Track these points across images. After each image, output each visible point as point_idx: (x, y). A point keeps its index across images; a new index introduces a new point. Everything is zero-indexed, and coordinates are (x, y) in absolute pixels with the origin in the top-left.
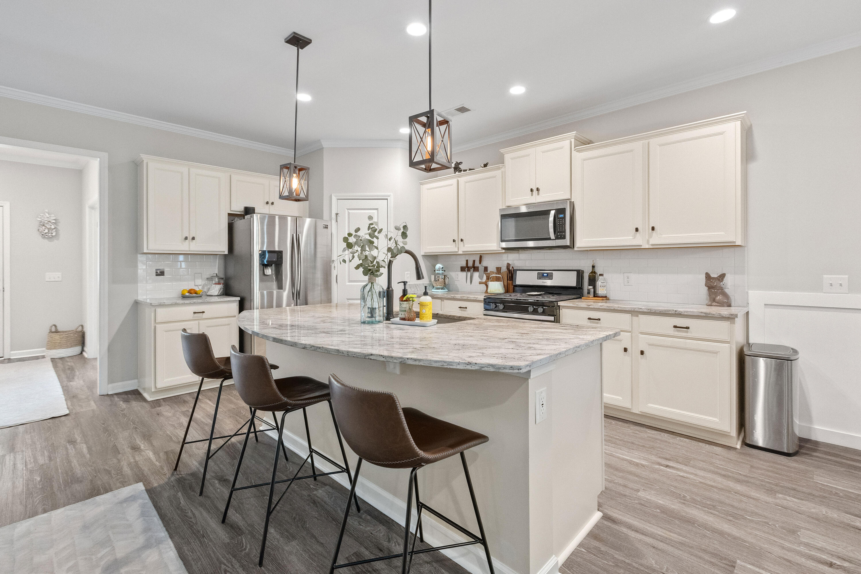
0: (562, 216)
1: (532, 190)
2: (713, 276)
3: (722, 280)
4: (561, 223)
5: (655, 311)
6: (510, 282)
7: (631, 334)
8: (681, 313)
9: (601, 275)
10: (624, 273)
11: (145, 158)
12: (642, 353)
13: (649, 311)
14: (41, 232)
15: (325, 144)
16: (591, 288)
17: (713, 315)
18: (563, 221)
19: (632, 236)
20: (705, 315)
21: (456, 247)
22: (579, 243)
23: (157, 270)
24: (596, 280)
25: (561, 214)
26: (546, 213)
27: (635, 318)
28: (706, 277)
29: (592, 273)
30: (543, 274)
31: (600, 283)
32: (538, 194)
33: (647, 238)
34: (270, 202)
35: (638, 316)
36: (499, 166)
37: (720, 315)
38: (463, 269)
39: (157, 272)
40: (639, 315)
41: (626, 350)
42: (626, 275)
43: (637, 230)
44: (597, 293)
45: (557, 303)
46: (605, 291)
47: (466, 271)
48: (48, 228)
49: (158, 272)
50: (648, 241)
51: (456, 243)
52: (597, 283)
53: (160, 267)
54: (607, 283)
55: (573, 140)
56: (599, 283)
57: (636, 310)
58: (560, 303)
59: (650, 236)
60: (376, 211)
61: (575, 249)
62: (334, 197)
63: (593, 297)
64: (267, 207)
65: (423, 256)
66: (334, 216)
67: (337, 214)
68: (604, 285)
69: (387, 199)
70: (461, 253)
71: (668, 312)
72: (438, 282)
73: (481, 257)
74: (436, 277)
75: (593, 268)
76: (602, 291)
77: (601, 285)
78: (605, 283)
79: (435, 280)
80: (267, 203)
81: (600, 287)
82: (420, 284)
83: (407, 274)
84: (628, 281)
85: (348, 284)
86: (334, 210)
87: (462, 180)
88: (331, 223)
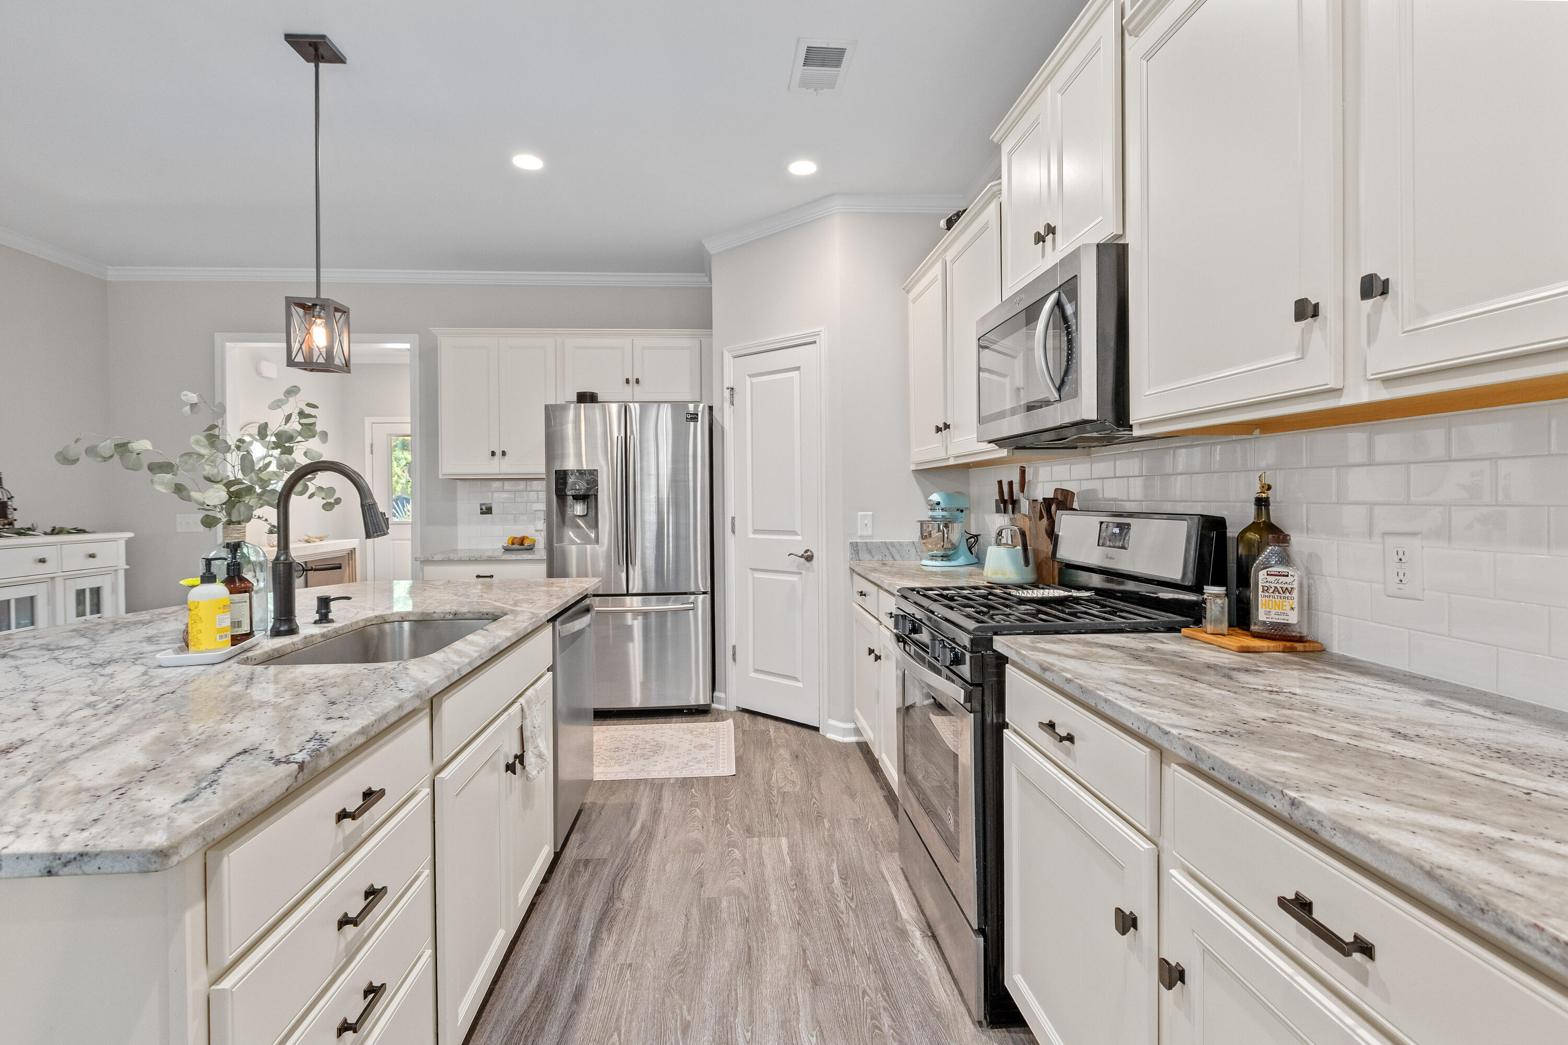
1: (1040, 238)
5: (1210, 763)
8: (1315, 826)
9: (1280, 539)
10: (1384, 534)
15: (712, 247)
16: (1217, 595)
17: (1511, 931)
19: (1297, 349)
21: (943, 446)
22: (1148, 407)
23: (481, 505)
31: (1262, 575)
34: (632, 380)
36: (993, 186)
38: (997, 507)
39: (481, 509)
40: (1174, 767)
42: (1391, 543)
43: (1302, 310)
46: (1293, 614)
47: (1003, 511)
49: (484, 508)
51: (941, 436)
53: (487, 500)
56: (1259, 576)
59: (1369, 332)
60: (797, 371)
61: (1137, 432)
62: (728, 353)
63: (1226, 632)
64: (628, 388)
65: (916, 472)
66: (727, 393)
67: (732, 389)
68: (1285, 586)
69: (815, 342)
70: (952, 462)
71: (1259, 791)
72: (929, 540)
73: (1023, 472)
74: (925, 526)
75: (1258, 509)
76: (1273, 612)
77: (1267, 584)
78: (1287, 576)
79: (923, 537)
80: (627, 381)
81: (1263, 592)
82: (900, 544)
83: (862, 516)
84: (1401, 576)
85: (752, 536)
86: (728, 382)
87: (950, 254)
88: (722, 409)
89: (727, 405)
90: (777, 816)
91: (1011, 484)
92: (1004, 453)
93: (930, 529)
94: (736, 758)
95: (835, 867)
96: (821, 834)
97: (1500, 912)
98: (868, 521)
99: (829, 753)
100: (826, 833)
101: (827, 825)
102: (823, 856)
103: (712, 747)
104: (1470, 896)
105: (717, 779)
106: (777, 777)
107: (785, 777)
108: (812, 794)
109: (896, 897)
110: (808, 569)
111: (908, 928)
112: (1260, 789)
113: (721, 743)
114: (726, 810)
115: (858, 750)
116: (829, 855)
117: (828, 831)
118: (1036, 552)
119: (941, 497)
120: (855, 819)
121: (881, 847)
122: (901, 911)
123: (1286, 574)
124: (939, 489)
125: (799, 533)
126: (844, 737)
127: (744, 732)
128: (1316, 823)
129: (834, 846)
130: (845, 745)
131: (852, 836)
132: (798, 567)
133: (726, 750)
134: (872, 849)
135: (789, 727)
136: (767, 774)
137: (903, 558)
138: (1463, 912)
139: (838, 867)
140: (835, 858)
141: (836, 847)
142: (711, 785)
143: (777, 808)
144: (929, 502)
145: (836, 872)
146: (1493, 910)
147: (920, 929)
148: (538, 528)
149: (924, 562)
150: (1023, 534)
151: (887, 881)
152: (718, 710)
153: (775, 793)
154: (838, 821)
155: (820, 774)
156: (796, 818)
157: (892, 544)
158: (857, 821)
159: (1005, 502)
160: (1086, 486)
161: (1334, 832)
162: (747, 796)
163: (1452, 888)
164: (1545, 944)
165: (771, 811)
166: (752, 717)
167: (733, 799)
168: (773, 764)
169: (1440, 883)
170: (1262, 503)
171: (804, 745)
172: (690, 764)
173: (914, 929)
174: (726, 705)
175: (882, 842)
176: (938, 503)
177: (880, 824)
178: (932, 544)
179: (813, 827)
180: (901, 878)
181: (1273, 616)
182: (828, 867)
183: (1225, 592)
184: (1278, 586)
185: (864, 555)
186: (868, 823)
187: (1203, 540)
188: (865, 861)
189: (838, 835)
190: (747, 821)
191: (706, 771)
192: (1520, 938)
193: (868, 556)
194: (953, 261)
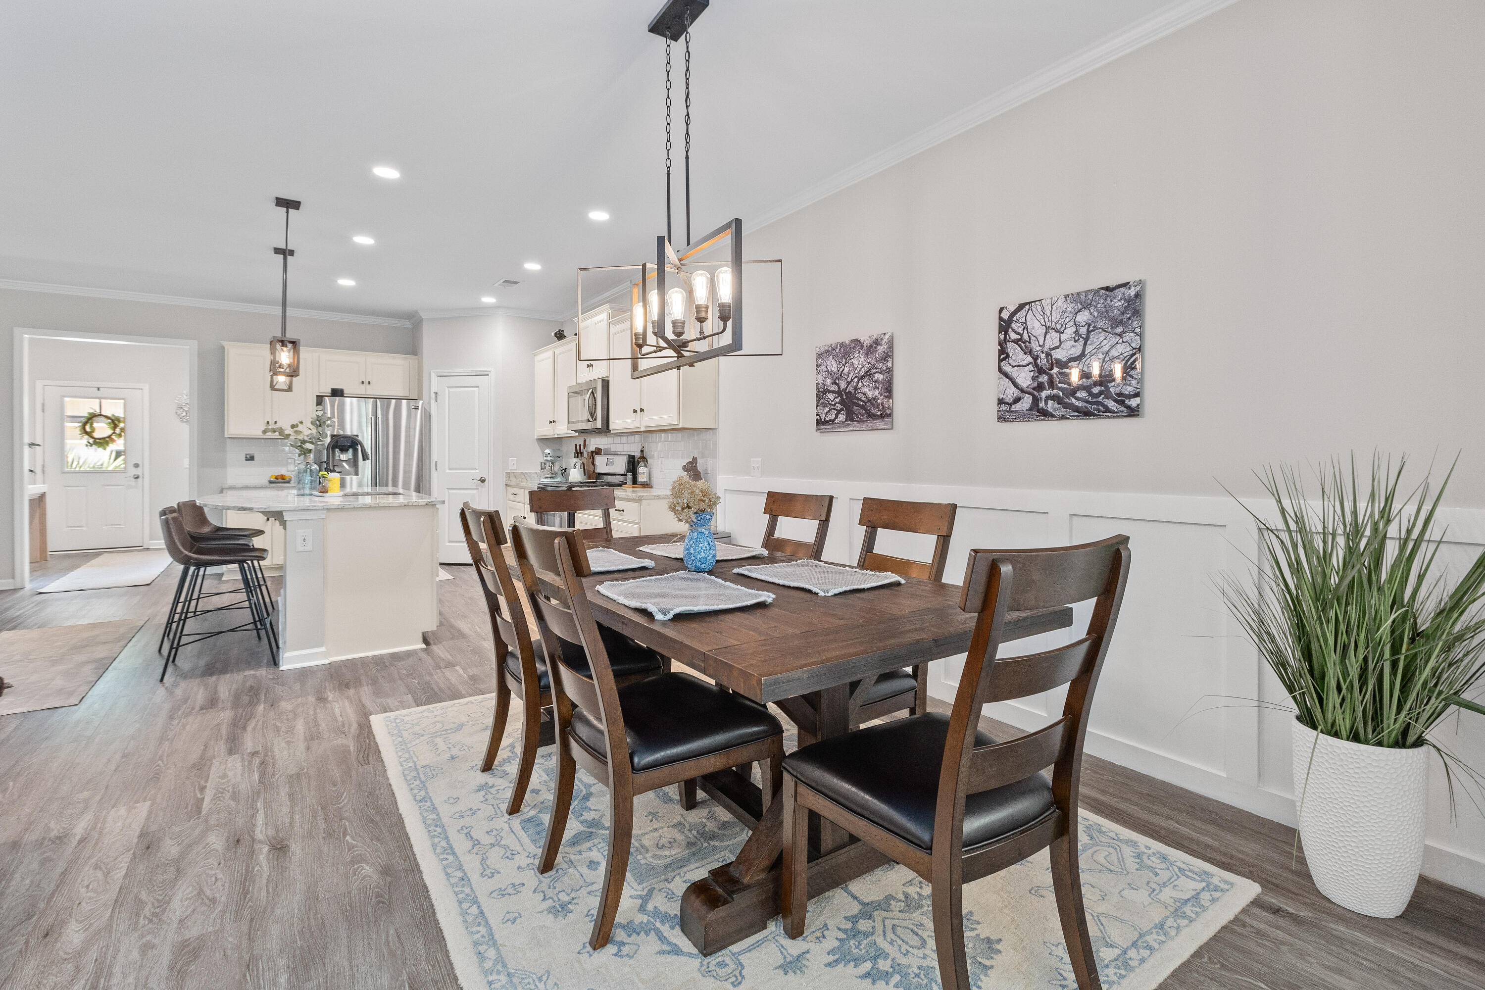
1: (588, 366)
6: (593, 469)
9: (644, 460)
11: (225, 344)
14: (179, 415)
15: (423, 315)
21: (552, 429)
22: (614, 425)
23: (246, 455)
29: (639, 458)
30: (610, 460)
31: (640, 469)
34: (366, 382)
39: (246, 457)
44: (638, 480)
46: (646, 478)
48: (186, 411)
49: (248, 456)
51: (552, 425)
52: (638, 469)
53: (250, 451)
60: (478, 388)
61: (611, 432)
62: (433, 374)
63: (631, 486)
64: (363, 386)
65: (539, 440)
66: (433, 395)
67: (437, 393)
68: (645, 472)
69: (488, 375)
70: (556, 436)
72: (545, 470)
73: (585, 441)
74: (542, 464)
75: (641, 453)
77: (641, 472)
79: (542, 469)
80: (363, 382)
81: (641, 474)
82: (530, 473)
83: (511, 460)
85: (448, 471)
86: (434, 389)
87: (557, 351)
88: (429, 403)
89: (433, 401)
91: (580, 445)
92: (577, 434)
93: (545, 465)
98: (514, 462)
110: (482, 487)
118: (588, 471)
119: (550, 451)
123: (645, 469)
124: (549, 448)
125: (477, 468)
132: (476, 486)
137: (532, 479)
144: (543, 453)
148: (289, 469)
149: (542, 480)
150: (584, 464)
157: (526, 473)
159: (578, 453)
160: (606, 447)
170: (642, 451)
176: (549, 454)
178: (545, 472)
181: (642, 479)
183: (632, 475)
184: (643, 472)
185: (512, 479)
187: (629, 461)
193: (515, 479)
194: (560, 354)
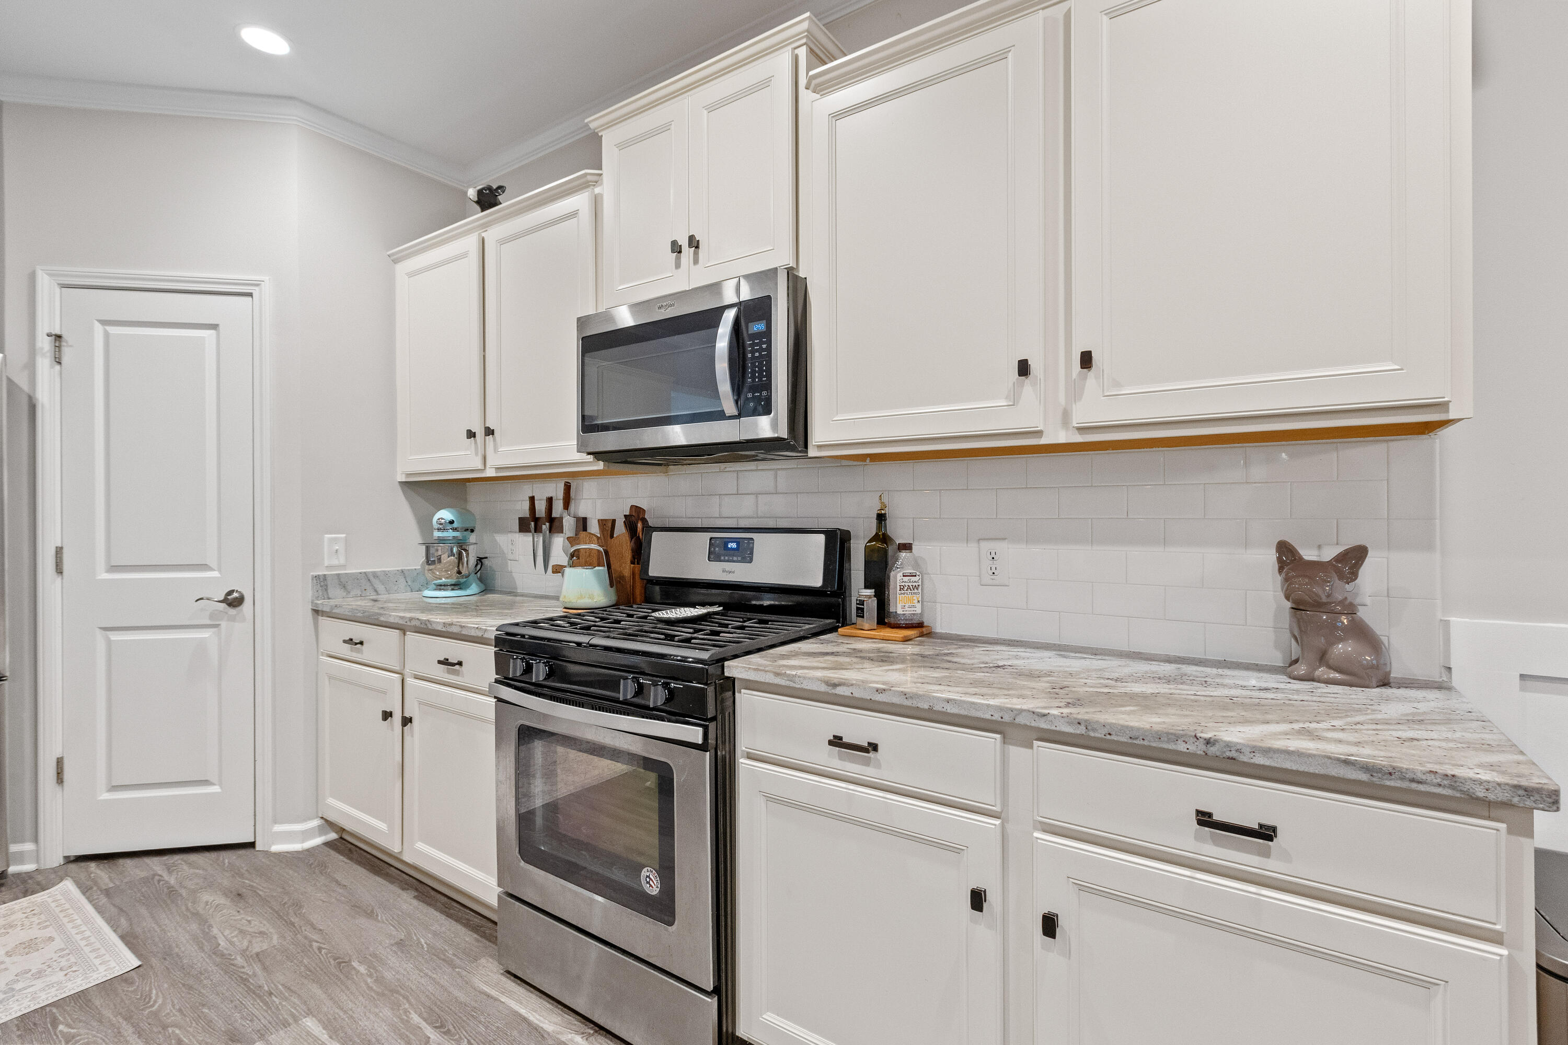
0: (758, 327)
1: (676, 248)
2: (1309, 554)
3: (1353, 575)
4: (757, 354)
5: (1106, 731)
6: (637, 568)
7: (1003, 826)
8: (1233, 754)
9: (907, 547)
10: (979, 540)
12: (1050, 925)
13: (1081, 730)
16: (870, 597)
17: (1412, 780)
18: (764, 346)
19: (1007, 398)
20: (1364, 777)
21: (477, 454)
22: (824, 431)
24: (890, 563)
25: (759, 319)
26: (711, 318)
27: (1016, 753)
28: (1282, 565)
29: (875, 538)
30: (726, 541)
31: (899, 576)
32: (696, 261)
33: (1062, 399)
35: (1031, 746)
36: (586, 174)
37: (1451, 787)
38: (523, 526)
40: (1036, 743)
41: (978, 900)
42: (986, 546)
43: (1024, 368)
44: (892, 609)
45: (723, 667)
46: (919, 606)
47: (533, 530)
50: (1066, 416)
51: (476, 443)
52: (892, 574)
54: (925, 577)
55: (802, 52)
56: (897, 578)
57: (1021, 720)
58: (734, 668)
59: (1075, 393)
60: (212, 332)
61: (812, 452)
62: (46, 277)
63: (876, 628)
65: (404, 484)
66: (45, 344)
67: (58, 337)
68: (914, 584)
69: (250, 295)
70: (491, 474)
71: (1169, 741)
72: (438, 566)
73: (567, 487)
74: (432, 550)
75: (879, 523)
76: (907, 605)
77: (903, 584)
78: (916, 576)
79: (428, 561)
81: (900, 590)
82: (386, 573)
83: (331, 540)
84: (994, 570)
85: (103, 576)
86: (47, 323)
87: (492, 235)
88: (31, 367)
89: (44, 364)
90: (271, 994)
91: (550, 500)
93: (440, 553)
94: (123, 938)
95: (415, 1018)
96: (363, 984)
97: (1404, 770)
98: (339, 546)
99: (291, 872)
100: (369, 980)
101: (362, 969)
102: (387, 1012)
103: (51, 939)
104: (1380, 767)
105: (107, 987)
106: (224, 938)
107: (241, 932)
108: (306, 938)
109: (523, 1011)
110: (232, 619)
111: (563, 1039)
112: (1169, 739)
113: (69, 926)
114: (165, 1027)
115: (332, 853)
116: (396, 1006)
117: (371, 976)
119: (454, 516)
120: (396, 943)
121: (458, 962)
122: (541, 1025)
123: (915, 574)
125: (215, 566)
126: (303, 842)
127: (107, 893)
128: (1233, 752)
129: (393, 991)
130: (310, 852)
131: (410, 966)
132: (211, 617)
133: (88, 933)
134: (449, 970)
135: (193, 857)
136: (205, 939)
137: (388, 591)
138: (1374, 779)
139: (420, 1015)
140: (407, 1006)
141: (398, 992)
142: (97, 1002)
143: (262, 982)
145: (423, 1024)
146: (1399, 771)
147: (577, 1032)
149: (427, 593)
150: (607, 553)
151: (496, 1000)
152: (18, 875)
153: (240, 961)
154: (374, 955)
155: (298, 905)
156: (306, 982)
157: (375, 575)
158: (400, 944)
159: (537, 520)
161: (1254, 754)
162: (190, 988)
163: (1365, 766)
164: (1439, 780)
165: (254, 992)
166: (105, 864)
167: (164, 1004)
168: (203, 921)
169: (1355, 766)
170: (881, 518)
171: (241, 876)
172: (18, 986)
173: (570, 1036)
174: (38, 862)
175: (454, 955)
176: (452, 522)
177: (435, 934)
178: (440, 571)
179: (342, 982)
180: (511, 985)
181: (907, 609)
182: (407, 1022)
183: (874, 594)
184: (910, 584)
185: (335, 590)
186: (418, 939)
188: (451, 989)
189: (388, 975)
190: (220, 1024)
191: (70, 985)
192: (1419, 782)
193: (341, 593)
194: (502, 242)
